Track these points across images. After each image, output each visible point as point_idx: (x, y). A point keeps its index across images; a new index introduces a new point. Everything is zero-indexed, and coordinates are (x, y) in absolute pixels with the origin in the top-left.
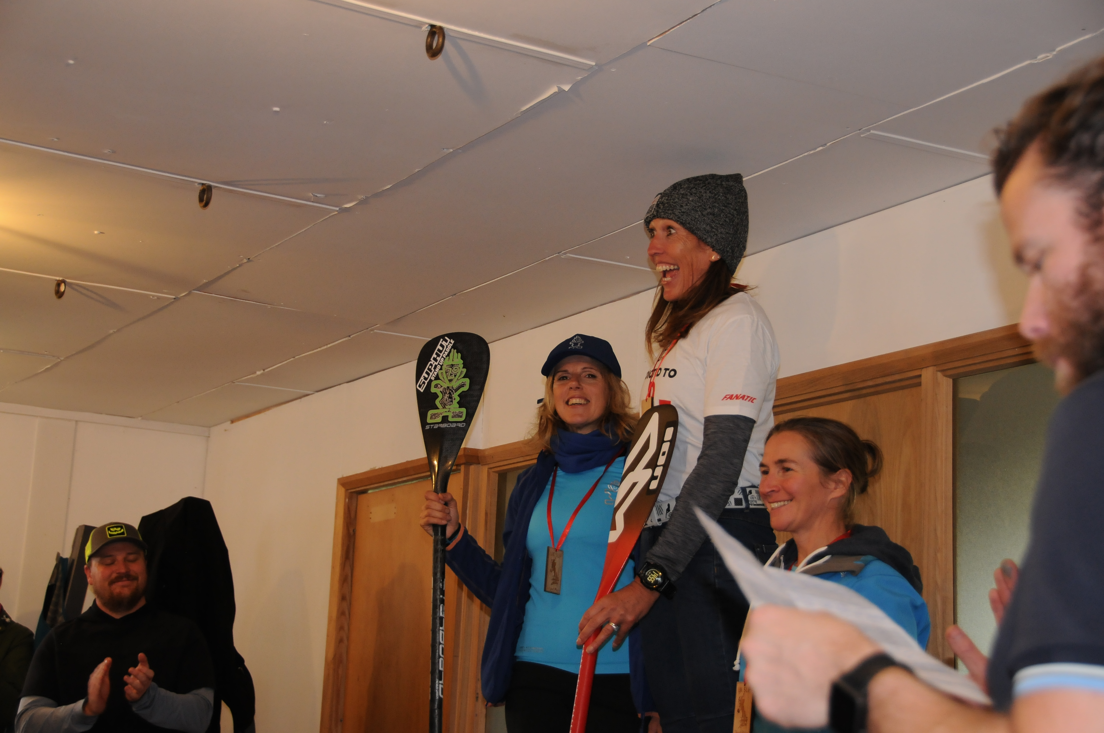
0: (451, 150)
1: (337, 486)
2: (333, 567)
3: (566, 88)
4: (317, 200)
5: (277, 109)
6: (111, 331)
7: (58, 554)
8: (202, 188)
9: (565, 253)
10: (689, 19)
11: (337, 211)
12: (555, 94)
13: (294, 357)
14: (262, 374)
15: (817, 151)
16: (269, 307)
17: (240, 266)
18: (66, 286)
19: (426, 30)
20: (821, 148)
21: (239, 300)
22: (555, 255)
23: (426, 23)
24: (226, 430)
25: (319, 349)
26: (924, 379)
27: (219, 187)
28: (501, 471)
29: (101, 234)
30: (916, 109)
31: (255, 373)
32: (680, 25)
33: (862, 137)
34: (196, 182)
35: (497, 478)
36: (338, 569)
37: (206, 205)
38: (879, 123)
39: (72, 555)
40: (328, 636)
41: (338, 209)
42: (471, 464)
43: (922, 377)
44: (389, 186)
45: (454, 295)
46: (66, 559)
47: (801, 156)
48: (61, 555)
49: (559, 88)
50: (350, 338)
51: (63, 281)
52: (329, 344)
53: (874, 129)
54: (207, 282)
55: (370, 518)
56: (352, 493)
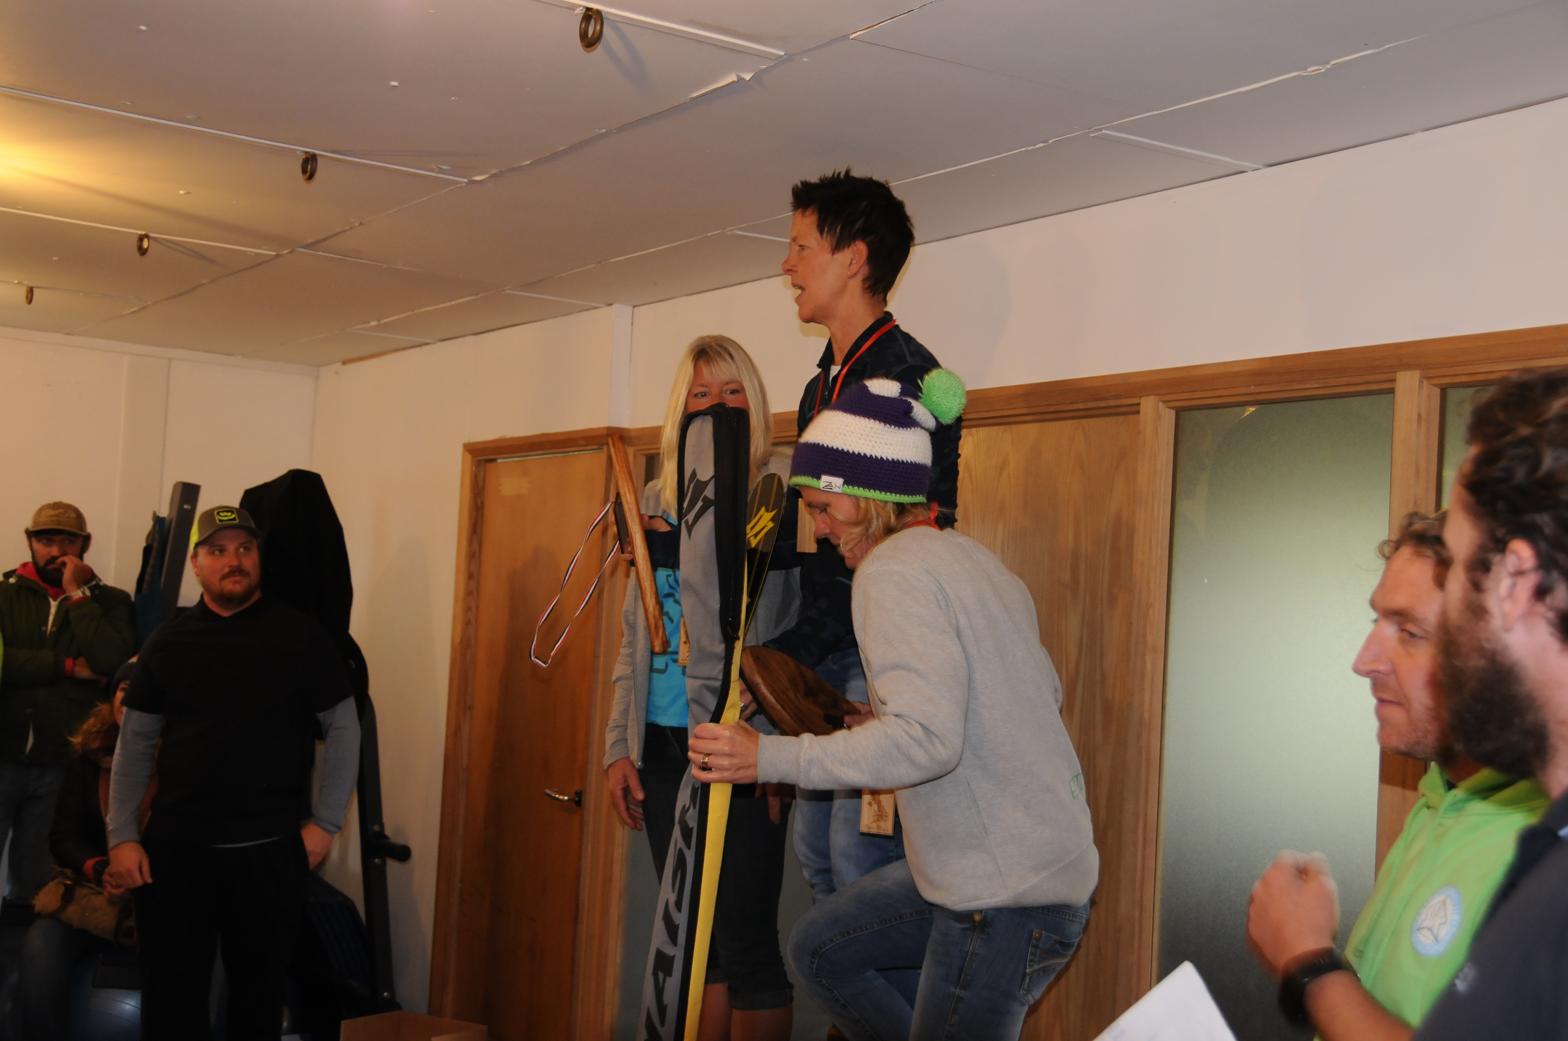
0: (604, 131)
1: (463, 451)
2: (459, 542)
3: (747, 77)
4: (442, 172)
5: (395, 83)
6: (204, 281)
7: (155, 513)
8: (305, 156)
9: (731, 230)
10: (904, 14)
11: (466, 183)
12: (733, 82)
13: (413, 311)
14: (377, 326)
15: (1037, 148)
16: (385, 266)
17: (351, 228)
18: (151, 241)
19: (580, 12)
20: (1042, 145)
21: (349, 259)
23: (580, 6)
24: (336, 373)
25: (442, 306)
26: (1142, 408)
27: (324, 155)
28: (649, 454)
29: (188, 194)
30: (1159, 112)
31: (369, 322)
32: (892, 20)
33: (1093, 136)
34: (299, 150)
36: (465, 543)
37: (311, 177)
38: (1114, 124)
39: (170, 513)
40: (454, 617)
41: (466, 180)
42: (615, 444)
43: (1141, 406)
44: (528, 162)
45: (600, 262)
46: (163, 519)
47: (1017, 151)
48: (158, 514)
49: (738, 76)
50: (478, 297)
51: (147, 236)
52: (453, 300)
53: (1107, 128)
54: (312, 243)
55: (500, 490)
56: (479, 461)
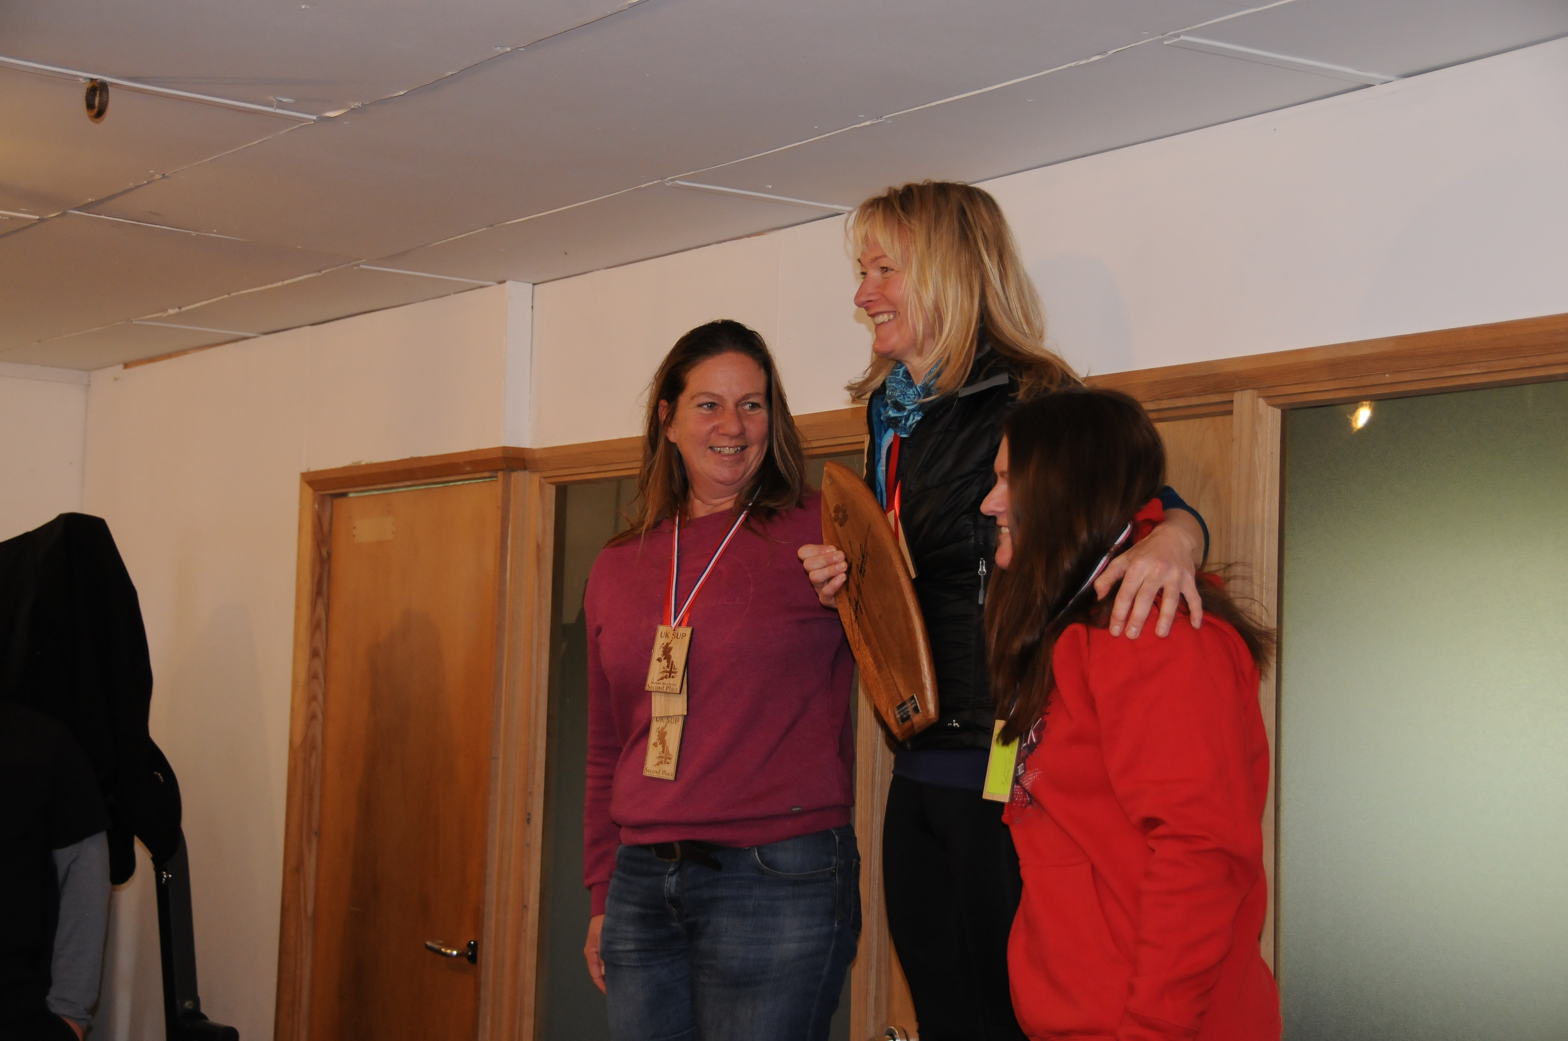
0: (509, 49)
1: (301, 483)
2: (298, 607)
4: (282, 105)
8: (91, 85)
9: (673, 180)
11: (315, 120)
13: (229, 294)
14: (176, 314)
15: (1091, 62)
16: (194, 234)
17: (148, 183)
20: (1097, 57)
21: (145, 224)
22: (655, 182)
24: (116, 379)
25: (270, 286)
26: (1236, 407)
27: (117, 84)
28: (560, 482)
30: (1258, 9)
31: (166, 310)
33: (1167, 45)
34: (81, 77)
35: (553, 493)
36: (306, 610)
37: (99, 114)
38: (1196, 27)
40: (292, 709)
41: (314, 117)
42: (513, 470)
43: (1235, 404)
44: (402, 93)
45: (490, 226)
47: (1065, 67)
50: (320, 274)
52: (284, 279)
53: (1187, 33)
54: (92, 203)
55: (354, 536)
56: (324, 496)
